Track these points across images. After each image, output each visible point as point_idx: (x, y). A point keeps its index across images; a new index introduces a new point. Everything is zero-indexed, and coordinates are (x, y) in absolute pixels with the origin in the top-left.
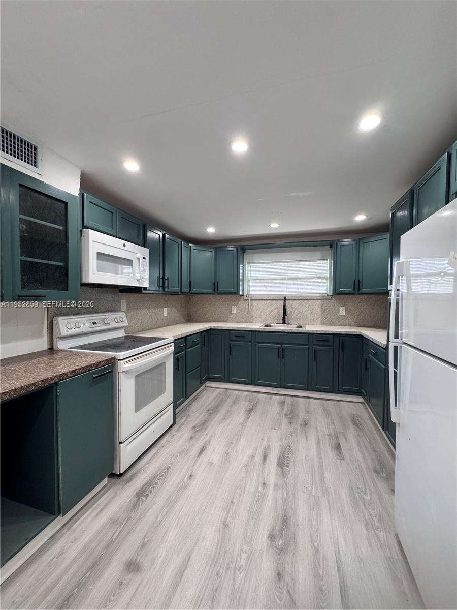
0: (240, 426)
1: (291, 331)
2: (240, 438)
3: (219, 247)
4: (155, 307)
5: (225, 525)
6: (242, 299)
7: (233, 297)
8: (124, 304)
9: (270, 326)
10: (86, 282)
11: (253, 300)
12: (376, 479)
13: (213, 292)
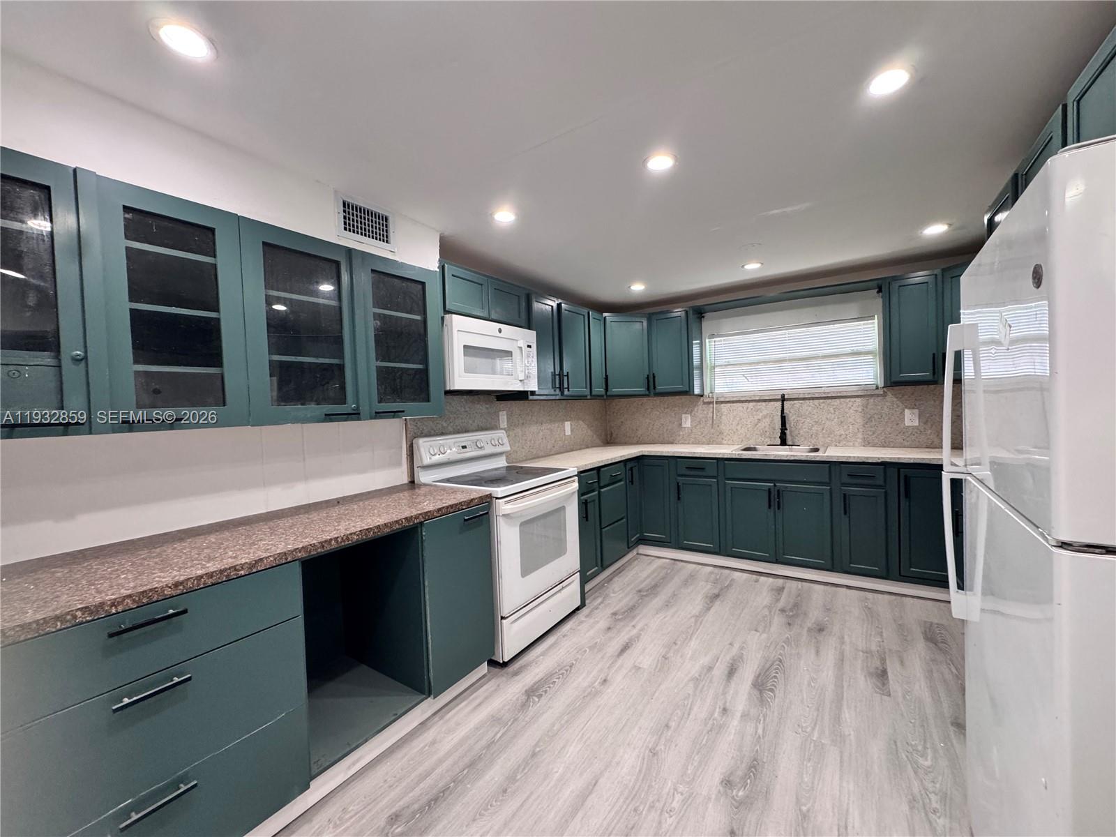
0: (693, 620)
1: (792, 458)
2: (691, 639)
3: (653, 314)
4: (551, 421)
5: (654, 753)
6: (700, 403)
7: (684, 399)
8: (503, 418)
9: (754, 449)
10: (452, 389)
11: (722, 402)
12: (953, 736)
13: (647, 393)
